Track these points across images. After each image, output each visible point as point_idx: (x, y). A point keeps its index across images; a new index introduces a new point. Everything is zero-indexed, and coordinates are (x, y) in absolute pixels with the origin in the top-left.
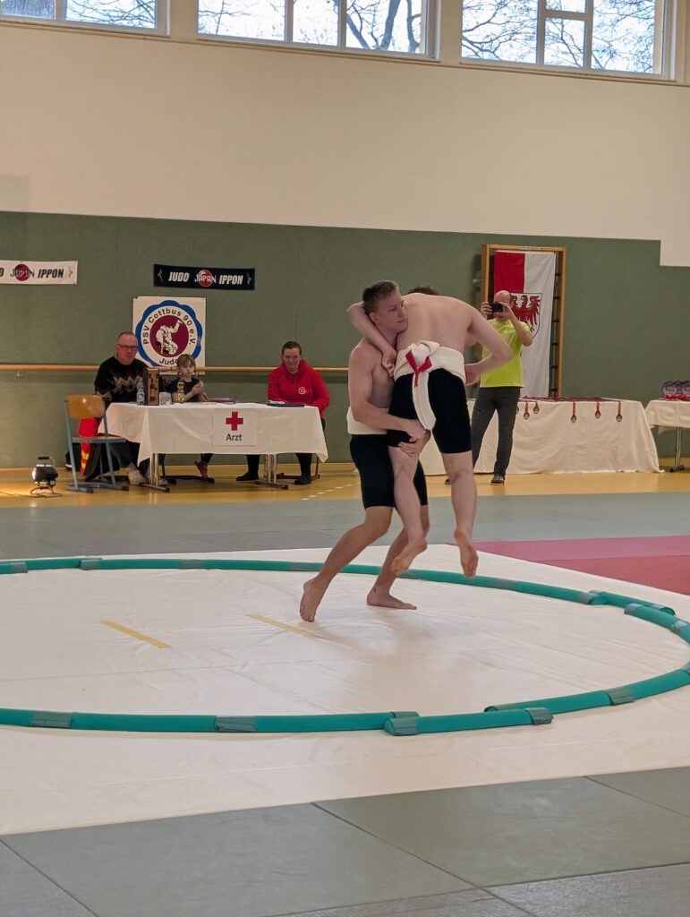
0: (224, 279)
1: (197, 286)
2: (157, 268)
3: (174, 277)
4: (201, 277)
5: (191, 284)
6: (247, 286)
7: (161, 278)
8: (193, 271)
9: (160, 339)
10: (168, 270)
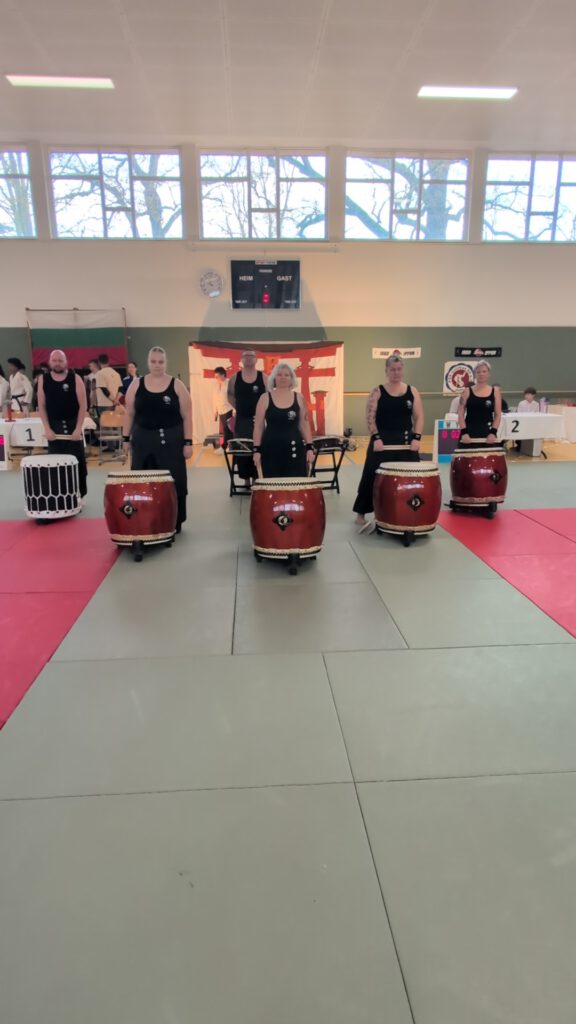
0: (487, 353)
1: (475, 356)
2: (457, 349)
3: (464, 352)
4: (477, 352)
5: (472, 356)
6: (498, 355)
7: (458, 353)
8: (473, 350)
9: (456, 379)
10: (461, 349)
